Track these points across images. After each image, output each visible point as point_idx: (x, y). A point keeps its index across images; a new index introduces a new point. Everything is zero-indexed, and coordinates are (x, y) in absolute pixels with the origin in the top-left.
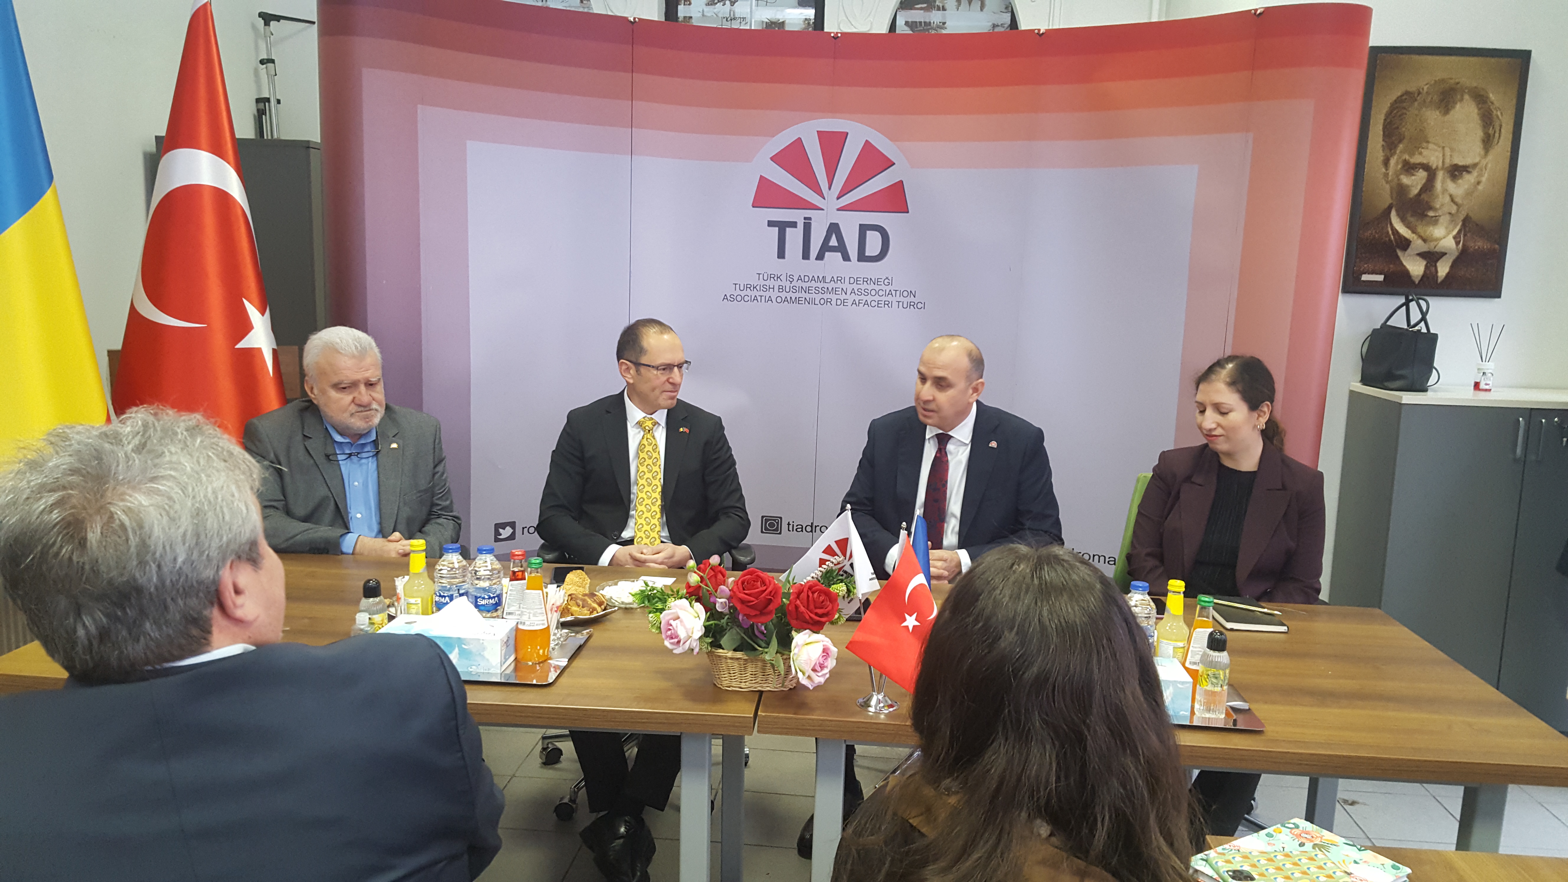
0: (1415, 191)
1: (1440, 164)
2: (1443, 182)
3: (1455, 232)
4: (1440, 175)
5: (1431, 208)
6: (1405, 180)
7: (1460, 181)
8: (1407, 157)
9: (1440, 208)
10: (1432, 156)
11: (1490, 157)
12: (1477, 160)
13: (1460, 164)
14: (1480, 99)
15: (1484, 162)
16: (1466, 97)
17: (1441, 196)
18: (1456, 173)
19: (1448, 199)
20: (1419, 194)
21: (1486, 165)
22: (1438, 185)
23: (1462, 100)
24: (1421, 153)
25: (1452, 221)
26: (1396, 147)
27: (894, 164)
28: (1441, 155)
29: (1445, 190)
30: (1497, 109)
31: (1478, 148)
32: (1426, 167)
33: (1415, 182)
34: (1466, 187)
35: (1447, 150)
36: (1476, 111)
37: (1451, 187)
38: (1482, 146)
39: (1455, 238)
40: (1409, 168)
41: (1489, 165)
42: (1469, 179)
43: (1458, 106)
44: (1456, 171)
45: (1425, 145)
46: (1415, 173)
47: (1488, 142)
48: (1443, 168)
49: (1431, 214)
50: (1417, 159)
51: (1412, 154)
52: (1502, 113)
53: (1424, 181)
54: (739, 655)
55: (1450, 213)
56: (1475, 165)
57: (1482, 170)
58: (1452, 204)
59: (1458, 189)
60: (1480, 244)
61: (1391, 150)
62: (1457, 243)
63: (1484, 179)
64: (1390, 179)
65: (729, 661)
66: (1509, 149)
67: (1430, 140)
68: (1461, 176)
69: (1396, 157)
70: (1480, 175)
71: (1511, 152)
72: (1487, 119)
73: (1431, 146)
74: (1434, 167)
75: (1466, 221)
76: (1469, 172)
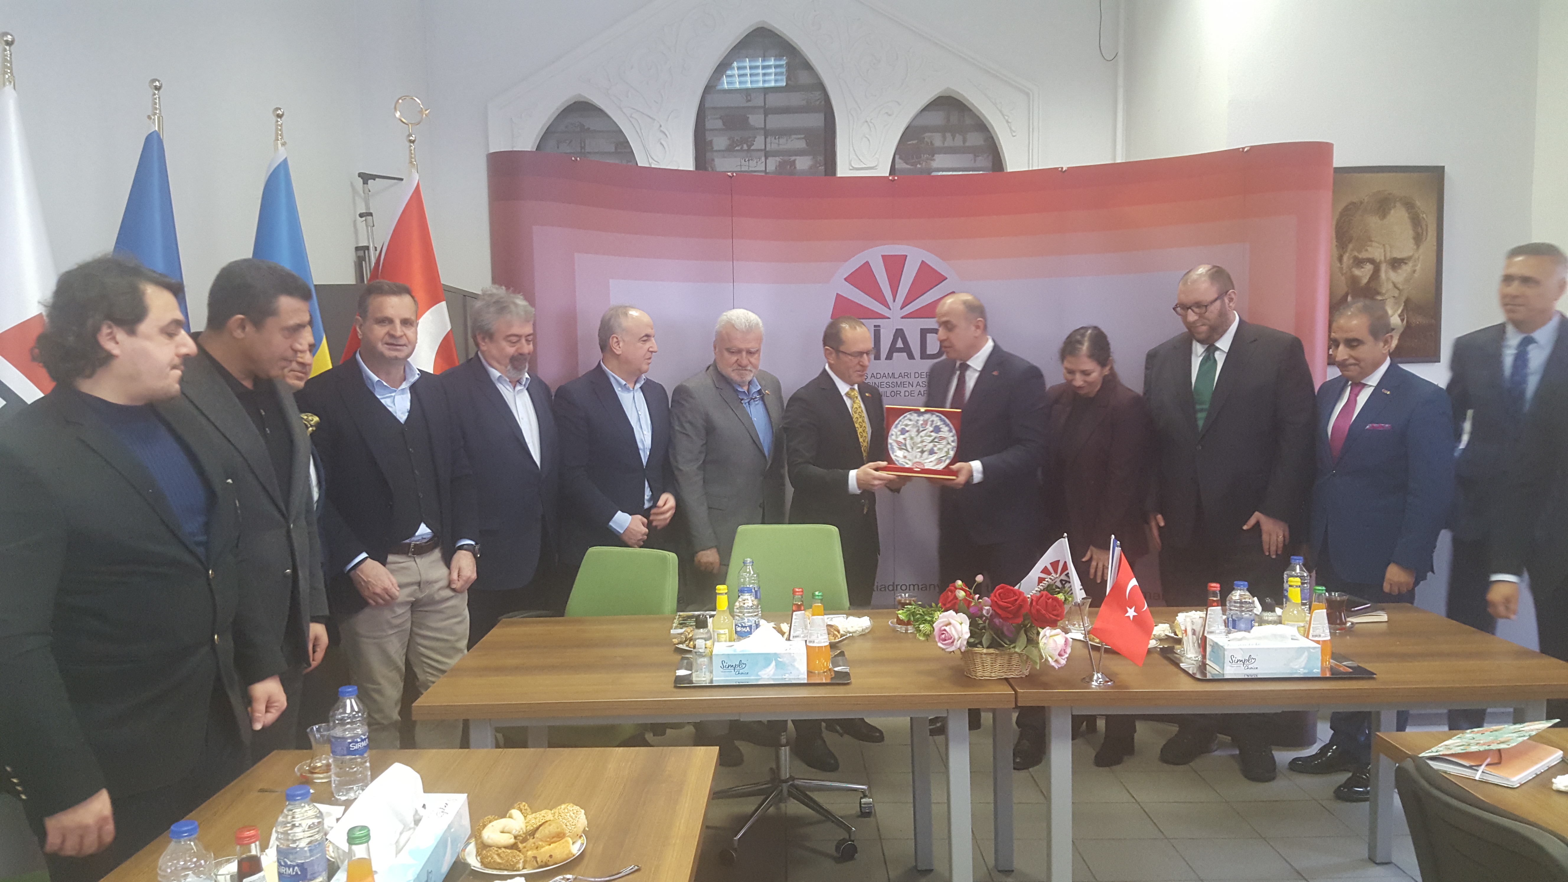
0: (1365, 281)
1: (1383, 258)
2: (1386, 272)
3: (1399, 311)
4: (1383, 267)
5: (1379, 293)
6: (1357, 272)
7: (1400, 271)
8: (1356, 254)
9: (1385, 294)
10: (1375, 252)
11: (1421, 250)
12: (1411, 254)
13: (1399, 257)
14: (1409, 206)
15: (1416, 256)
16: (1398, 204)
17: (1385, 284)
18: (1396, 264)
19: (1391, 286)
20: (1369, 282)
21: (1419, 258)
22: (1383, 275)
23: (1395, 207)
24: (1367, 250)
25: (1396, 303)
26: (1347, 246)
27: (947, 278)
28: (1383, 251)
29: (1388, 279)
30: (1423, 212)
31: (1411, 243)
32: (1372, 261)
33: (1364, 273)
34: (1405, 275)
35: (1387, 247)
36: (1407, 215)
37: (1393, 275)
38: (1414, 242)
39: (1400, 316)
40: (1359, 262)
41: (1421, 257)
42: (1406, 269)
43: (1392, 212)
44: (1396, 263)
45: (1369, 243)
46: (1364, 266)
47: (1418, 239)
48: (1385, 261)
49: (1379, 298)
50: (1364, 255)
51: (1360, 251)
52: (1427, 216)
53: (1371, 272)
54: (991, 651)
55: (1394, 297)
56: (1409, 258)
57: (1415, 261)
58: (1395, 289)
59: (1399, 277)
60: (1418, 320)
61: (1343, 248)
62: (1402, 320)
63: (1418, 268)
64: (1344, 271)
65: (984, 656)
66: (1435, 244)
67: (1373, 239)
68: (1399, 267)
69: (1347, 254)
70: (1415, 266)
71: (1437, 246)
72: (1416, 221)
73: (1374, 244)
74: (1378, 261)
75: (1407, 302)
76: (1406, 263)
